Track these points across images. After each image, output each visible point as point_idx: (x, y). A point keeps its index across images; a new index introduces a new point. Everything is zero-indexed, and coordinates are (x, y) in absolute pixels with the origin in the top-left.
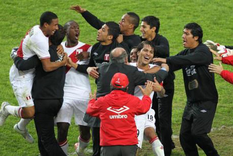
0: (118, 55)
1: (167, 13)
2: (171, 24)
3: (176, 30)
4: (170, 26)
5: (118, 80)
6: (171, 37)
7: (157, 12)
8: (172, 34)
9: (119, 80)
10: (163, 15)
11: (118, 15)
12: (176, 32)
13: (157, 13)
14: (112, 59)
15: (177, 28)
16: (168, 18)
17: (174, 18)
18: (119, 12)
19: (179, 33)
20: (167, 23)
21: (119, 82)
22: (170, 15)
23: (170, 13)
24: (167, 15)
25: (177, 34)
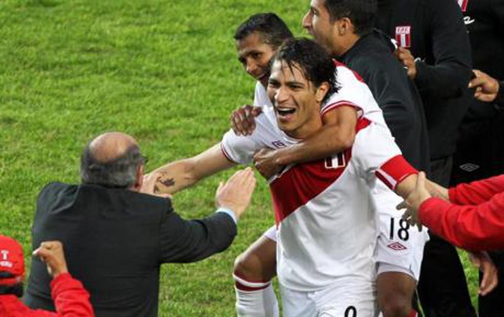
0: (111, 156)
1: (189, 15)
2: (201, 53)
3: (220, 75)
4: (200, 61)
5: (5, 257)
6: (201, 98)
7: (153, 9)
8: (205, 88)
9: (8, 256)
10: (174, 20)
11: (15, 21)
12: (221, 81)
13: (153, 13)
14: (91, 167)
15: (224, 67)
16: (191, 33)
17: (214, 32)
18: (17, 10)
19: (230, 83)
20: (186, 50)
21: (8, 264)
22: (198, 20)
23: (197, 16)
24: (188, 20)
25: (222, 87)
